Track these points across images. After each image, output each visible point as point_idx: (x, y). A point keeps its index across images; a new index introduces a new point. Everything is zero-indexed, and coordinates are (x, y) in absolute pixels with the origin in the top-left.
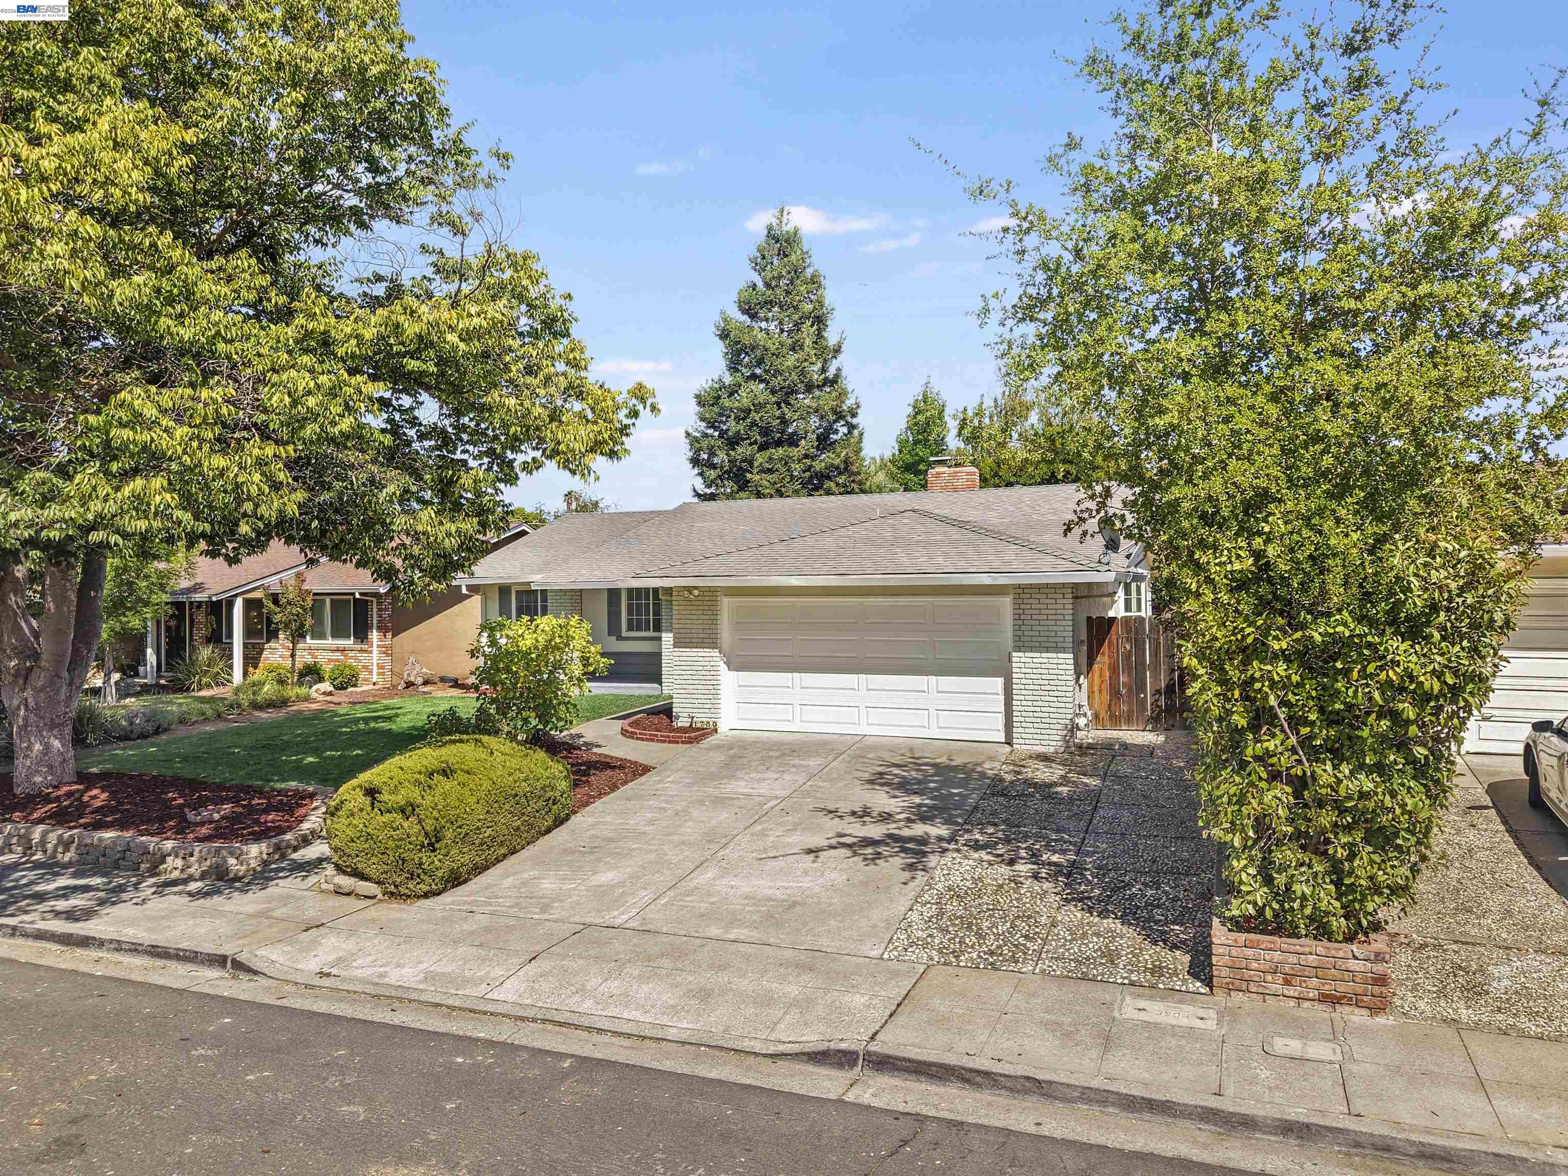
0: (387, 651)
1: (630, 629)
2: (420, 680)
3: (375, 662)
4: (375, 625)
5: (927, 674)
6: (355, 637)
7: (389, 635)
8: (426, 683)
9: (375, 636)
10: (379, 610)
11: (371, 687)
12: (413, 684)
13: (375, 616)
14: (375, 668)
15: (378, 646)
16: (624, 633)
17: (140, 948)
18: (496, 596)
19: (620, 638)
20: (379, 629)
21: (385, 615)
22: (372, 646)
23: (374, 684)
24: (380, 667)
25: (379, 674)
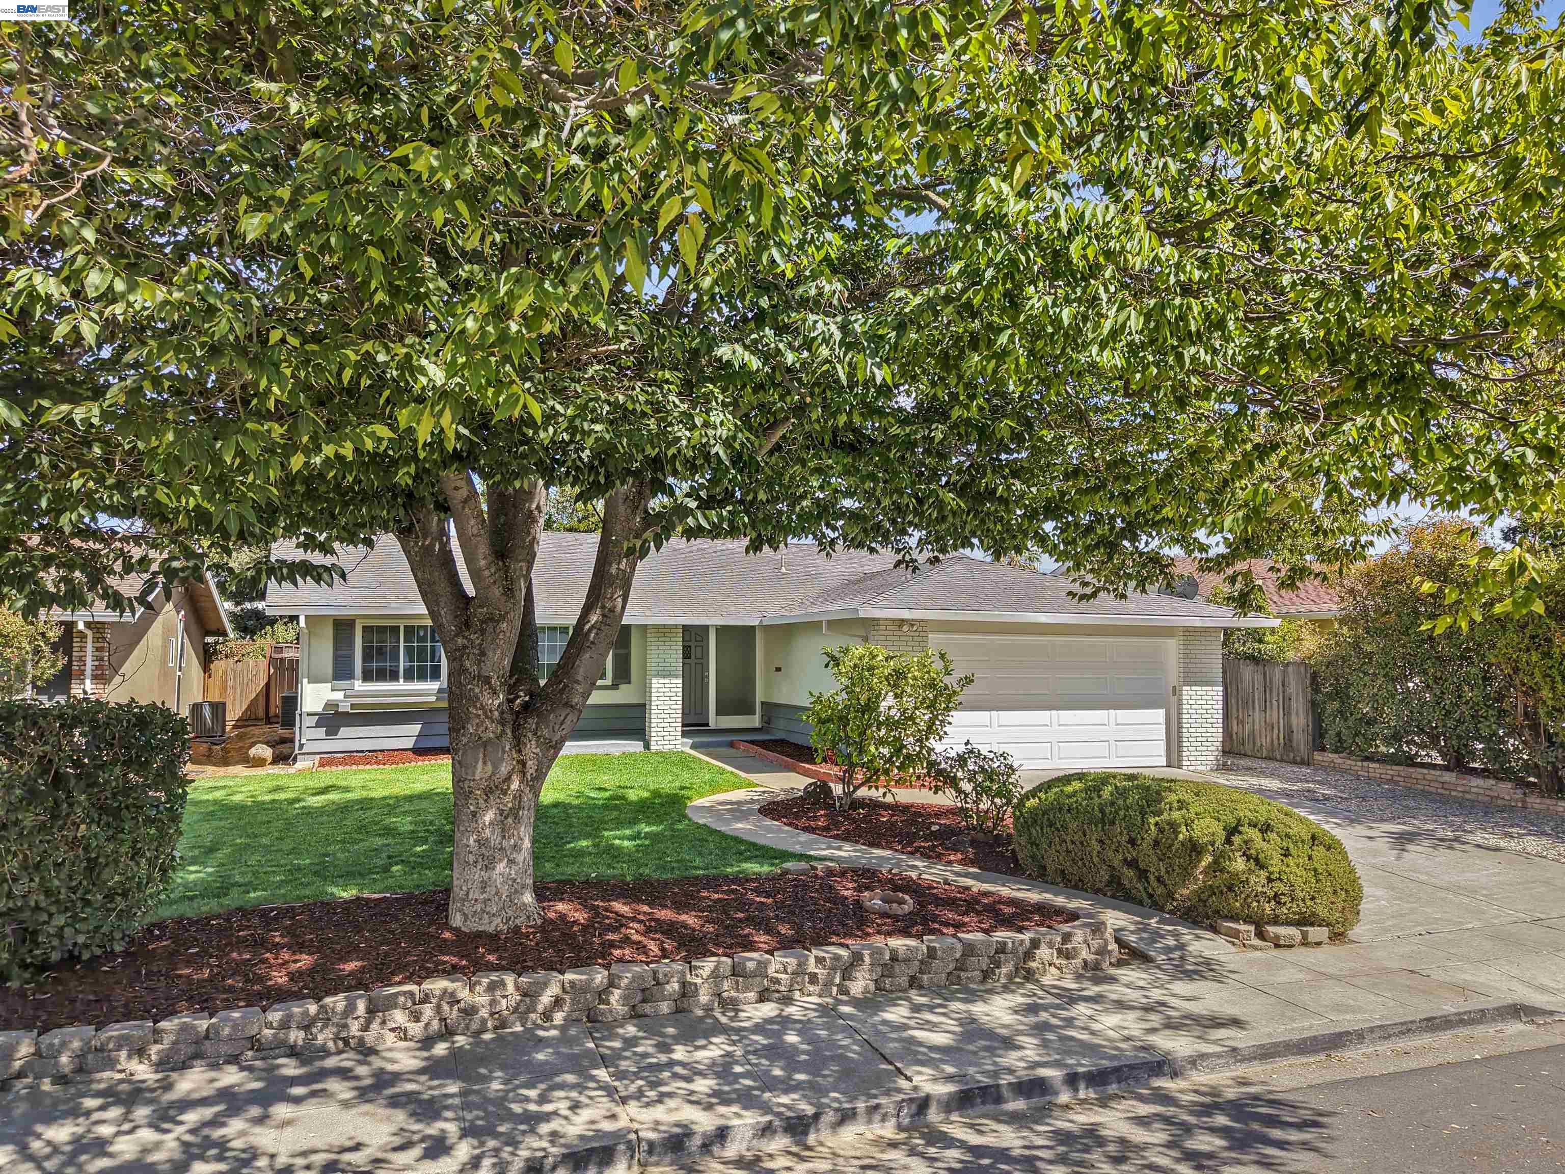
4: (88, 672)
7: (107, 686)
9: (87, 689)
13: (90, 659)
18: (329, 631)
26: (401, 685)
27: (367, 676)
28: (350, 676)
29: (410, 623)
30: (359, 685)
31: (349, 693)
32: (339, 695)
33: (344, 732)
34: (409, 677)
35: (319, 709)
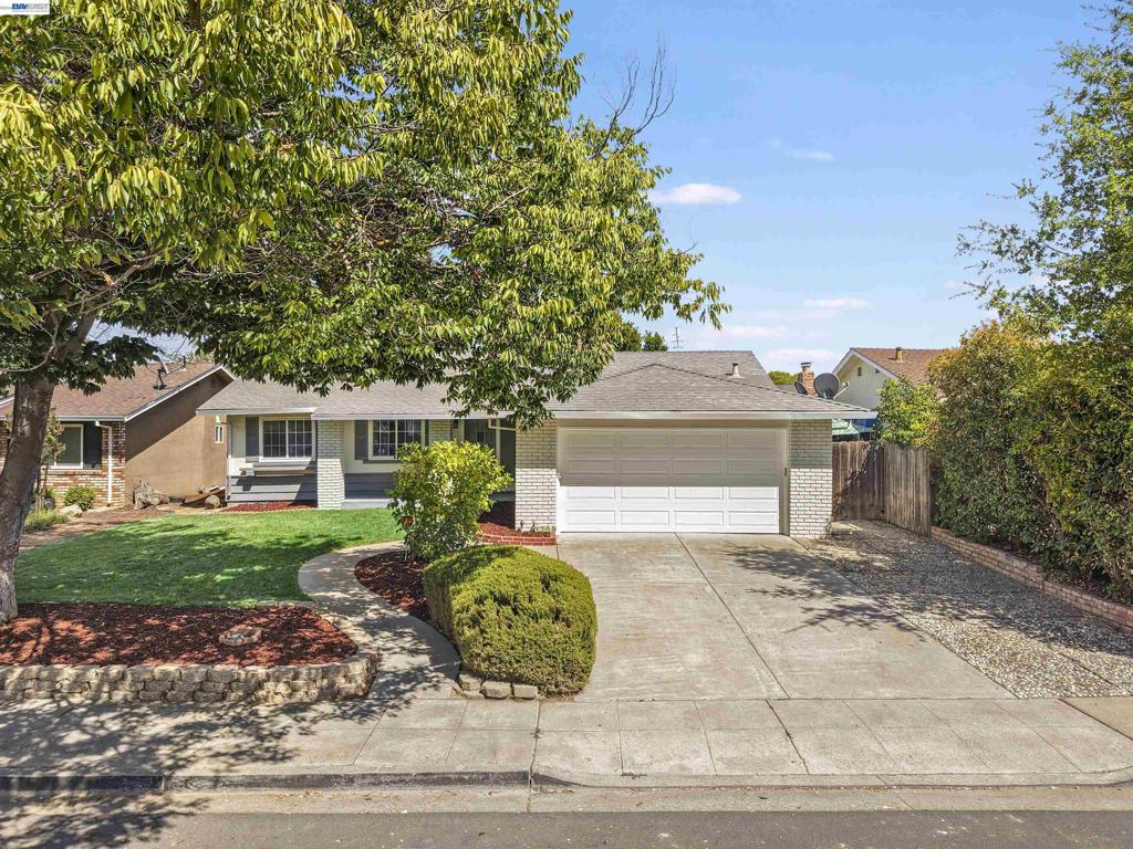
0: (119, 475)
1: (376, 453)
2: (157, 500)
3: (110, 486)
4: (110, 451)
5: (722, 486)
6: (85, 462)
7: (123, 459)
8: (161, 503)
9: (110, 461)
10: (116, 437)
11: (105, 508)
12: (149, 504)
13: (110, 443)
14: (110, 490)
15: (114, 471)
16: (371, 457)
17: (408, 779)
18: (243, 425)
19: (366, 461)
20: (114, 454)
21: (121, 441)
22: (107, 470)
23: (109, 505)
24: (114, 489)
25: (114, 496)
26: (287, 459)
27: (267, 454)
28: (257, 454)
29: (291, 419)
30: (262, 459)
31: (257, 464)
32: (250, 465)
33: (254, 488)
34: (292, 455)
35: (239, 474)
